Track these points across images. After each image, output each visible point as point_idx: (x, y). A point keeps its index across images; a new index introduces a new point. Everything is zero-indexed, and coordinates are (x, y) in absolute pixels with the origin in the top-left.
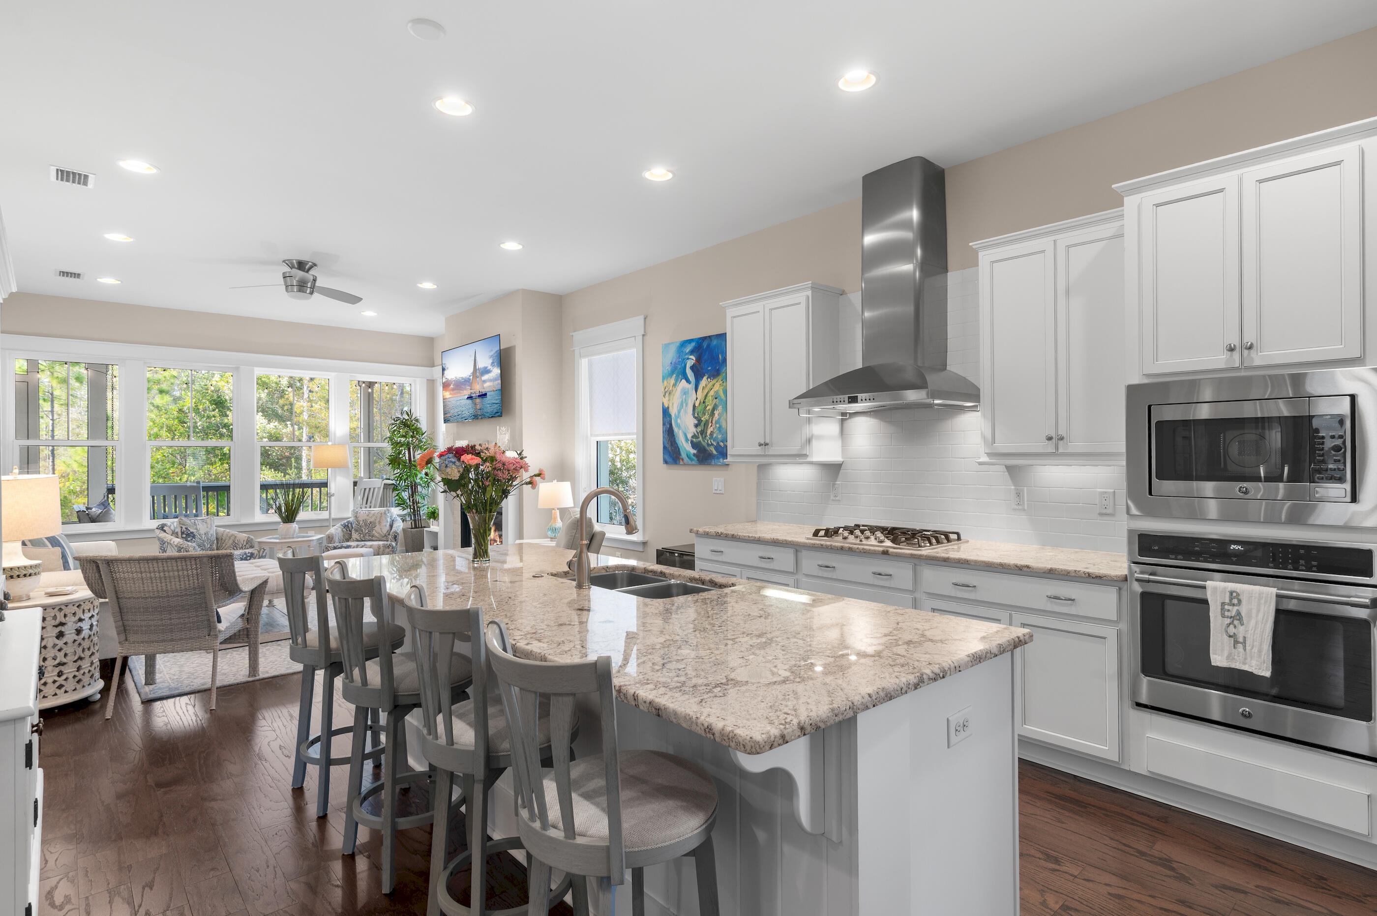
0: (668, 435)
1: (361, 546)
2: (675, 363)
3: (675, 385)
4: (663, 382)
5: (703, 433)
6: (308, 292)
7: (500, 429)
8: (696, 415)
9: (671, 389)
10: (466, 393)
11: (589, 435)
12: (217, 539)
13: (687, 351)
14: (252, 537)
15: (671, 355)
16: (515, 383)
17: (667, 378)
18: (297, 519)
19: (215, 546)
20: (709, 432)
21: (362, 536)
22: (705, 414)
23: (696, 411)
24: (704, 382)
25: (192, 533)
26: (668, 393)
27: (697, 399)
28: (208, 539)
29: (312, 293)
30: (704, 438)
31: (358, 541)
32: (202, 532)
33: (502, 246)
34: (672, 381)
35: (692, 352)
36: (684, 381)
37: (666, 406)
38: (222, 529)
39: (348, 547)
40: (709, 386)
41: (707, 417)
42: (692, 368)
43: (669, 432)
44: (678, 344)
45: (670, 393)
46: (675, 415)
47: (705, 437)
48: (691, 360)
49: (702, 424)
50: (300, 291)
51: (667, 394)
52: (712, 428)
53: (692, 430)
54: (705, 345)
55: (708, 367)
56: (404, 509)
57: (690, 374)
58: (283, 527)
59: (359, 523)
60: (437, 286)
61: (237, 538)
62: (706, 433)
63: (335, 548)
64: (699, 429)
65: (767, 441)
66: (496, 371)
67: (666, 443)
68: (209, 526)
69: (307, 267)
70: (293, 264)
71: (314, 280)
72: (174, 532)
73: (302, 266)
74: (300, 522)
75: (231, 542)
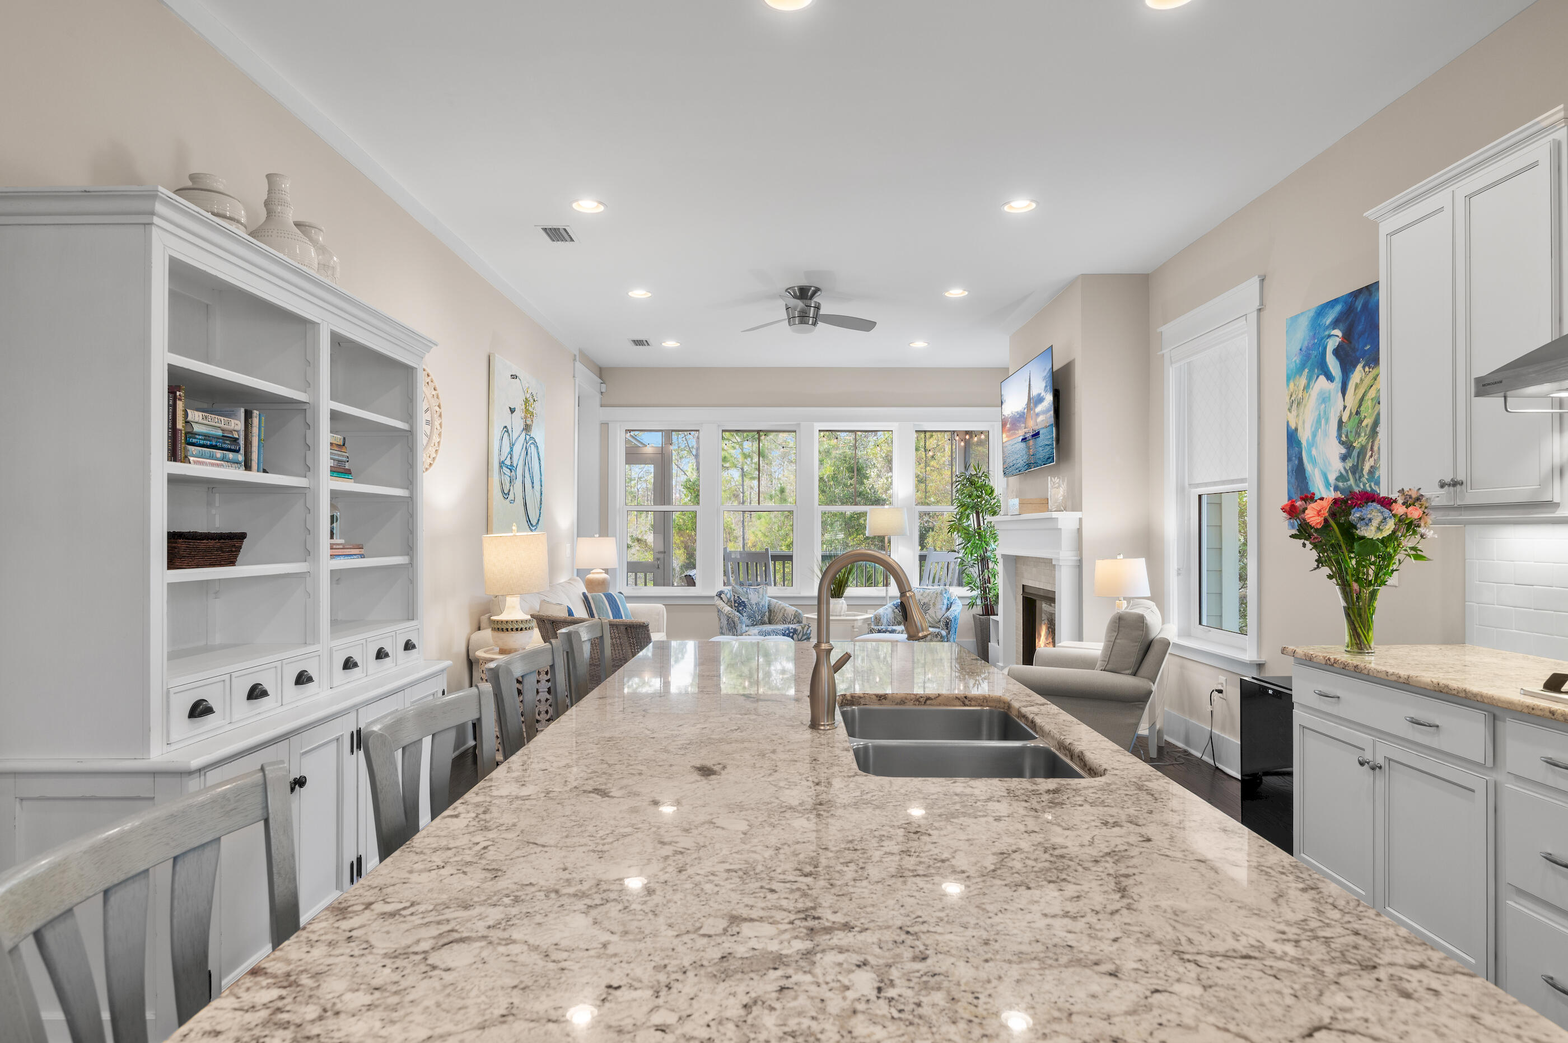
0: (1296, 479)
2: (1308, 348)
3: (1307, 388)
4: (1288, 385)
5: (1356, 470)
6: (810, 323)
7: (1051, 480)
8: (1344, 438)
9: (1300, 396)
10: (1020, 433)
11: (1187, 485)
12: (770, 611)
13: (1328, 322)
14: (800, 611)
15: (1302, 334)
16: (1074, 414)
17: (1295, 377)
18: (845, 594)
19: (766, 619)
20: (1366, 468)
22: (1359, 436)
23: (1344, 430)
24: (1358, 374)
25: (743, 602)
26: (1296, 403)
27: (1345, 407)
28: (759, 609)
29: (814, 324)
30: (1358, 480)
32: (753, 602)
33: (1006, 208)
34: (1303, 381)
35: (1335, 324)
36: (1322, 378)
37: (1293, 428)
39: (893, 631)
40: (1368, 381)
41: (1363, 439)
42: (1336, 352)
43: (1298, 473)
44: (1312, 314)
45: (1299, 404)
46: (1307, 441)
47: (1360, 477)
48: (1336, 338)
49: (1355, 453)
50: (801, 322)
51: (1295, 406)
52: (1372, 459)
53: (1336, 467)
54: (1359, 305)
55: (1366, 346)
56: (972, 589)
57: (1333, 364)
60: (969, 291)
62: (1362, 470)
63: (879, 631)
64: (1349, 464)
65: (1460, 477)
66: (1049, 398)
67: (1293, 491)
68: (761, 596)
69: (809, 294)
70: (795, 293)
71: (818, 308)
72: (729, 600)
73: (804, 293)
74: (848, 598)
75: (781, 615)
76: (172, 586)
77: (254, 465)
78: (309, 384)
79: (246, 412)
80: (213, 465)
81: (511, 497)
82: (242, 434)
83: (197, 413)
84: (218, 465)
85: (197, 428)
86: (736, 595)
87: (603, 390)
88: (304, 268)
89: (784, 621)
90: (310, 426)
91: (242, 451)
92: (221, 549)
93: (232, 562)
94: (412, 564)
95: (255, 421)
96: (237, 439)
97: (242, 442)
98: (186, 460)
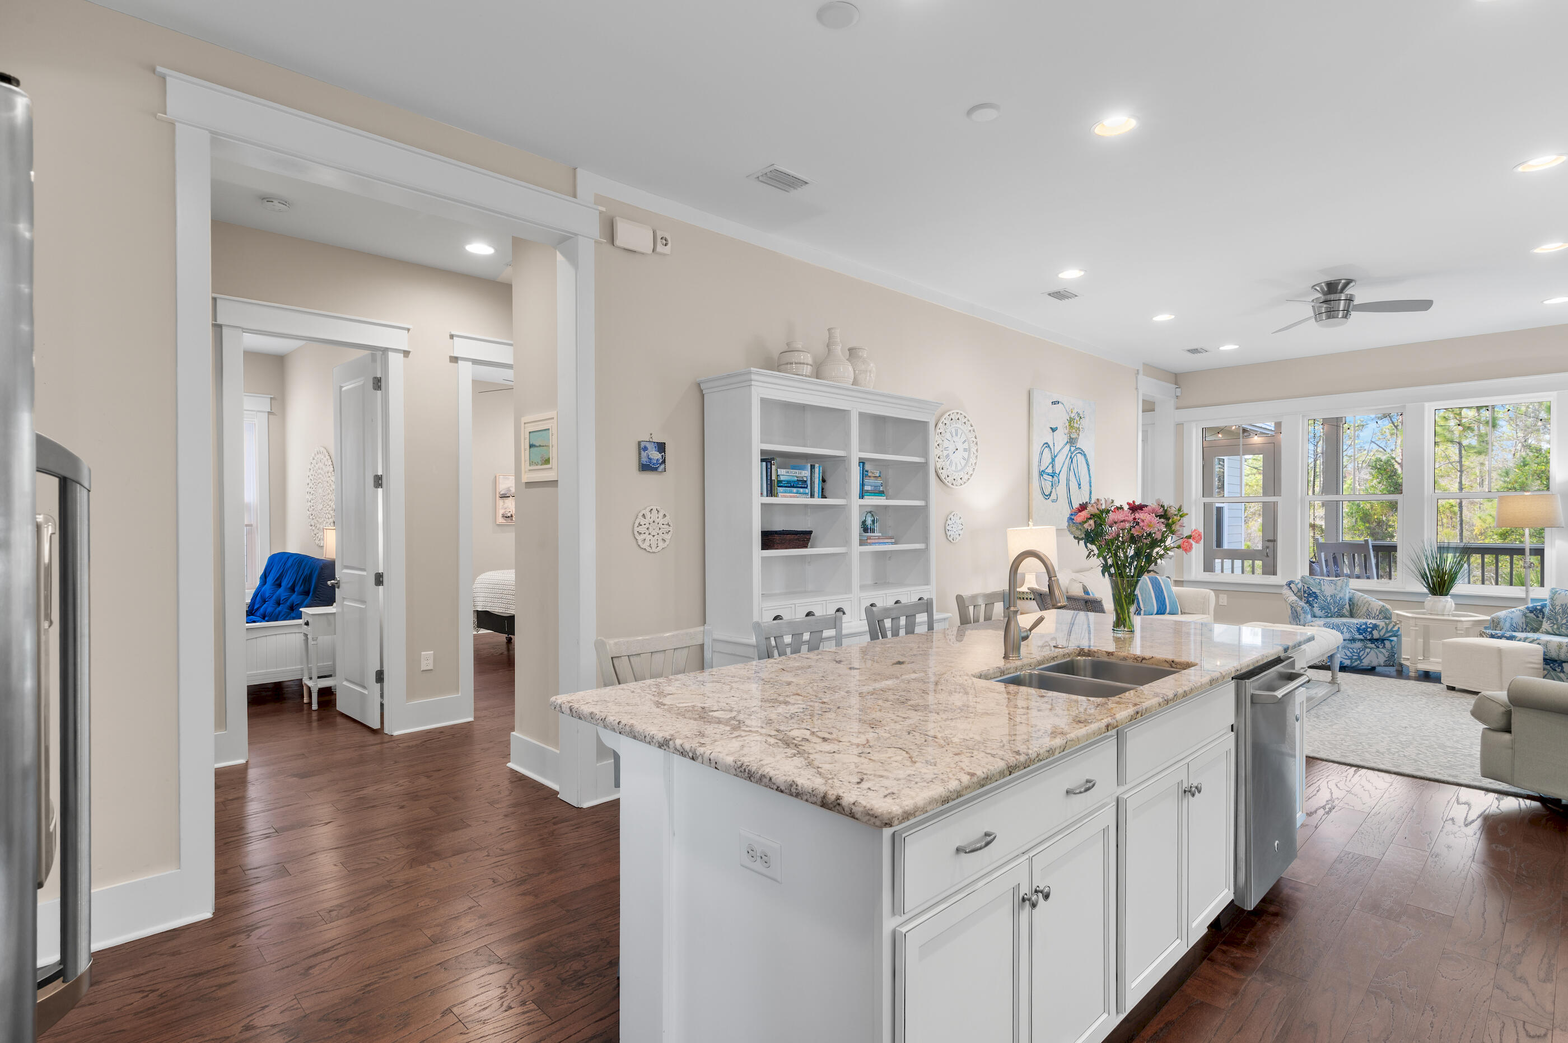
1: (1531, 640)
6: (1340, 315)
12: (1351, 604)
14: (1388, 606)
18: (1452, 591)
19: (1345, 611)
21: (1555, 627)
25: (1315, 593)
28: (1335, 602)
29: (1345, 317)
31: (1548, 633)
32: (1327, 593)
38: (1360, 594)
39: (1511, 638)
50: (1329, 317)
58: (1431, 600)
59: (1555, 609)
61: (1371, 606)
63: (1492, 636)
68: (1339, 589)
69: (1339, 287)
70: (1322, 288)
71: (1350, 300)
72: (1299, 590)
73: (1332, 288)
74: (1454, 596)
75: (1365, 609)
76: (763, 559)
77: (816, 494)
78: (847, 446)
79: (811, 465)
80: (791, 497)
81: (1053, 496)
82: (809, 478)
83: (783, 470)
84: (794, 497)
85: (782, 478)
86: (1306, 586)
87: (1178, 394)
88: (838, 384)
89: (1368, 615)
90: (848, 470)
91: (809, 487)
92: (798, 539)
93: (806, 547)
94: (927, 548)
95: (817, 470)
96: (806, 481)
97: (809, 482)
98: (776, 496)
